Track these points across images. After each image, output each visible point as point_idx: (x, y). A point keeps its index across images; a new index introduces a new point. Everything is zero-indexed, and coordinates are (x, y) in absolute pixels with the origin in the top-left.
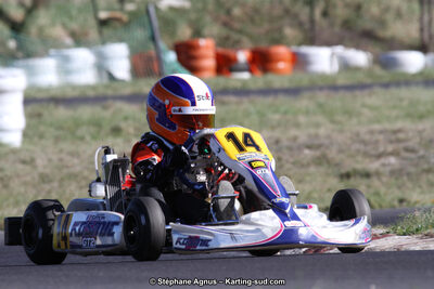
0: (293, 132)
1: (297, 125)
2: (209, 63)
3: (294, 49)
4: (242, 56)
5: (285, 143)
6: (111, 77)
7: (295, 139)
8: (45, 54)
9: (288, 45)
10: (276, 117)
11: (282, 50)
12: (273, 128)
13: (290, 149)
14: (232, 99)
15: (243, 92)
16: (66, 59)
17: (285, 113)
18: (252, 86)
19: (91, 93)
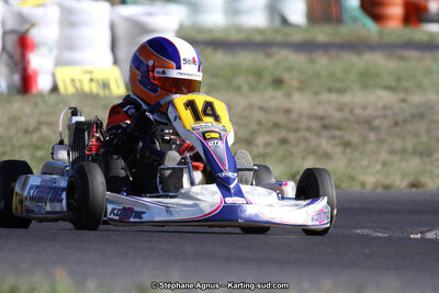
6: (285, 21)
14: (414, 54)
19: (258, 38)
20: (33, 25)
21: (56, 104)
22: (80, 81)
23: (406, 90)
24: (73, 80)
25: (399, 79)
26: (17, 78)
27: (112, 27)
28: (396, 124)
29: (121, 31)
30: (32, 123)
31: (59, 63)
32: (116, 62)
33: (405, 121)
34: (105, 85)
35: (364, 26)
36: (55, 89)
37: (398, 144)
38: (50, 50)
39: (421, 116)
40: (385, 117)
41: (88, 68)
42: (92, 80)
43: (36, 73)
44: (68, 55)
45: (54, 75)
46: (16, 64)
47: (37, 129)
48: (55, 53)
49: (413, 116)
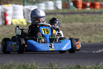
0: (100, 23)
1: (101, 21)
2: (80, 6)
3: (101, 3)
4: (88, 4)
5: (97, 25)
6: (57, 8)
7: (100, 24)
8: (42, 2)
9: (99, 2)
10: (96, 19)
11: (98, 3)
12: (95, 22)
13: (99, 27)
14: (85, 14)
15: (88, 13)
16: (47, 4)
17: (98, 18)
18: (90, 11)
19: (52, 12)
20: (7, 11)
21: (13, 27)
22: (17, 22)
23: (85, 22)
24: (16, 22)
25: (83, 20)
26: (4, 22)
27: (24, 11)
28: (84, 29)
29: (25, 11)
30: (8, 31)
31: (13, 18)
32: (24, 18)
33: (86, 28)
34: (22, 23)
35: (74, 9)
36: (12, 24)
37: (84, 33)
38: (11, 16)
39: (89, 27)
40: (81, 28)
41: (19, 19)
42: (19, 22)
43: (8, 21)
44: (14, 17)
45: (12, 21)
46: (4, 19)
47: (9, 32)
48: (12, 16)
49: (87, 27)
